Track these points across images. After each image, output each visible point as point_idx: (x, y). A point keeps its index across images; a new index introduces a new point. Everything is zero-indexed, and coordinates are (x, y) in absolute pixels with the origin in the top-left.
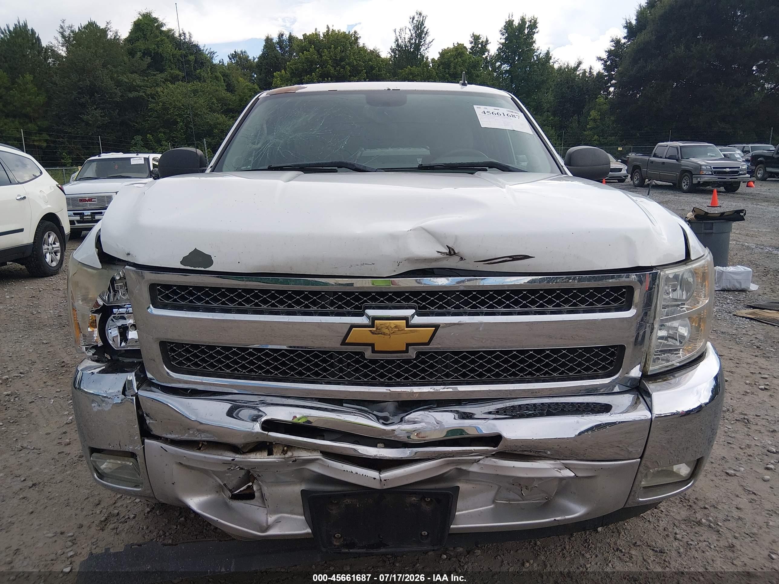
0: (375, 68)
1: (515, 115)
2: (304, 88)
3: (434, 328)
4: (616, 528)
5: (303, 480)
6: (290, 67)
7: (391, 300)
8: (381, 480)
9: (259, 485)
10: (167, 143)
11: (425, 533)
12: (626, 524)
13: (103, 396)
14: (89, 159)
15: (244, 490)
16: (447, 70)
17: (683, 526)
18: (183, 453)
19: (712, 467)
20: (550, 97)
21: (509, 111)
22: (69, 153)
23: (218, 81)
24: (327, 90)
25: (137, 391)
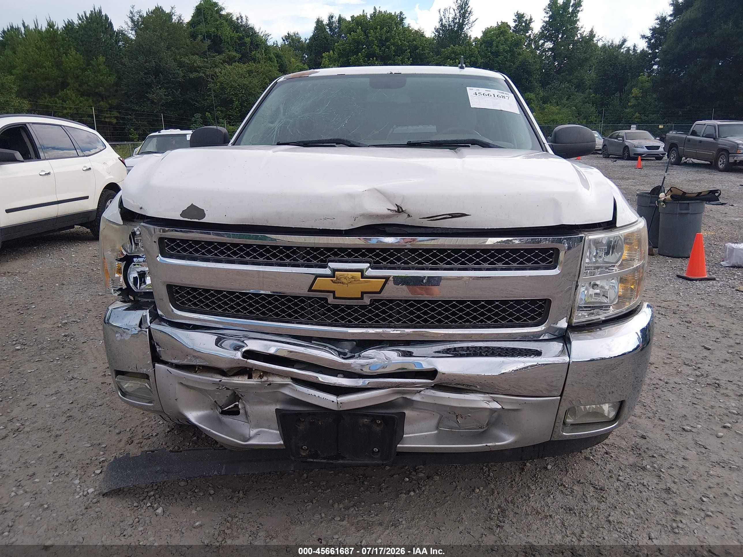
0: (419, 47)
1: (505, 95)
2: (317, 72)
3: (385, 280)
4: (566, 468)
5: (277, 401)
6: (338, 48)
7: (349, 255)
8: (338, 403)
9: (244, 404)
10: (223, 121)
11: (376, 450)
12: (575, 465)
13: (124, 328)
14: (150, 135)
15: (231, 408)
16: (489, 49)
17: (628, 470)
18: (183, 375)
19: (671, 423)
20: (593, 74)
21: (499, 92)
22: (136, 129)
23: (272, 62)
24: (336, 74)
25: (149, 325)
